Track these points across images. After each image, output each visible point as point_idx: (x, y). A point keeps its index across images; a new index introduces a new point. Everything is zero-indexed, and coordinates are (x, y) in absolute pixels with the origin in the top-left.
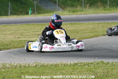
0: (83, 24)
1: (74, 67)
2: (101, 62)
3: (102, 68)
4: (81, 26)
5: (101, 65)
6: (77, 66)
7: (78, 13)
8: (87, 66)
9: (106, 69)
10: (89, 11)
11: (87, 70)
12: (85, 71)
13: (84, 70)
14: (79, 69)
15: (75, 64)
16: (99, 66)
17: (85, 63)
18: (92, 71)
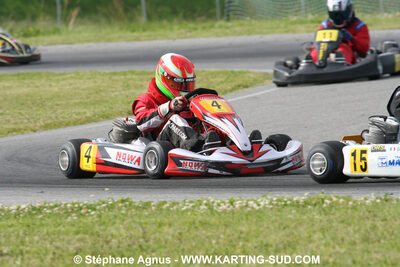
0: (60, 78)
1: (29, 221)
2: (123, 201)
3: (125, 223)
4: (53, 84)
5: (123, 212)
6: (41, 216)
7: (40, 38)
8: (74, 217)
9: (140, 224)
10: (80, 32)
11: (74, 229)
12: (67, 233)
13: (63, 229)
14: (47, 225)
15: (34, 209)
16: (116, 217)
17: (69, 205)
18: (92, 234)
